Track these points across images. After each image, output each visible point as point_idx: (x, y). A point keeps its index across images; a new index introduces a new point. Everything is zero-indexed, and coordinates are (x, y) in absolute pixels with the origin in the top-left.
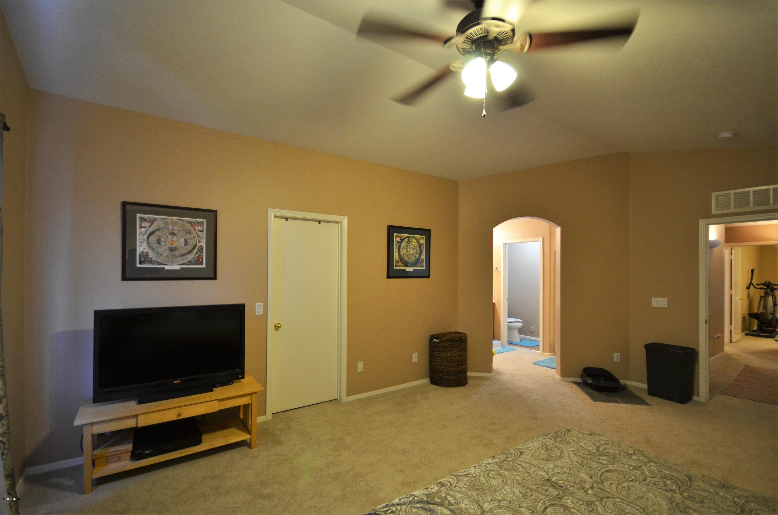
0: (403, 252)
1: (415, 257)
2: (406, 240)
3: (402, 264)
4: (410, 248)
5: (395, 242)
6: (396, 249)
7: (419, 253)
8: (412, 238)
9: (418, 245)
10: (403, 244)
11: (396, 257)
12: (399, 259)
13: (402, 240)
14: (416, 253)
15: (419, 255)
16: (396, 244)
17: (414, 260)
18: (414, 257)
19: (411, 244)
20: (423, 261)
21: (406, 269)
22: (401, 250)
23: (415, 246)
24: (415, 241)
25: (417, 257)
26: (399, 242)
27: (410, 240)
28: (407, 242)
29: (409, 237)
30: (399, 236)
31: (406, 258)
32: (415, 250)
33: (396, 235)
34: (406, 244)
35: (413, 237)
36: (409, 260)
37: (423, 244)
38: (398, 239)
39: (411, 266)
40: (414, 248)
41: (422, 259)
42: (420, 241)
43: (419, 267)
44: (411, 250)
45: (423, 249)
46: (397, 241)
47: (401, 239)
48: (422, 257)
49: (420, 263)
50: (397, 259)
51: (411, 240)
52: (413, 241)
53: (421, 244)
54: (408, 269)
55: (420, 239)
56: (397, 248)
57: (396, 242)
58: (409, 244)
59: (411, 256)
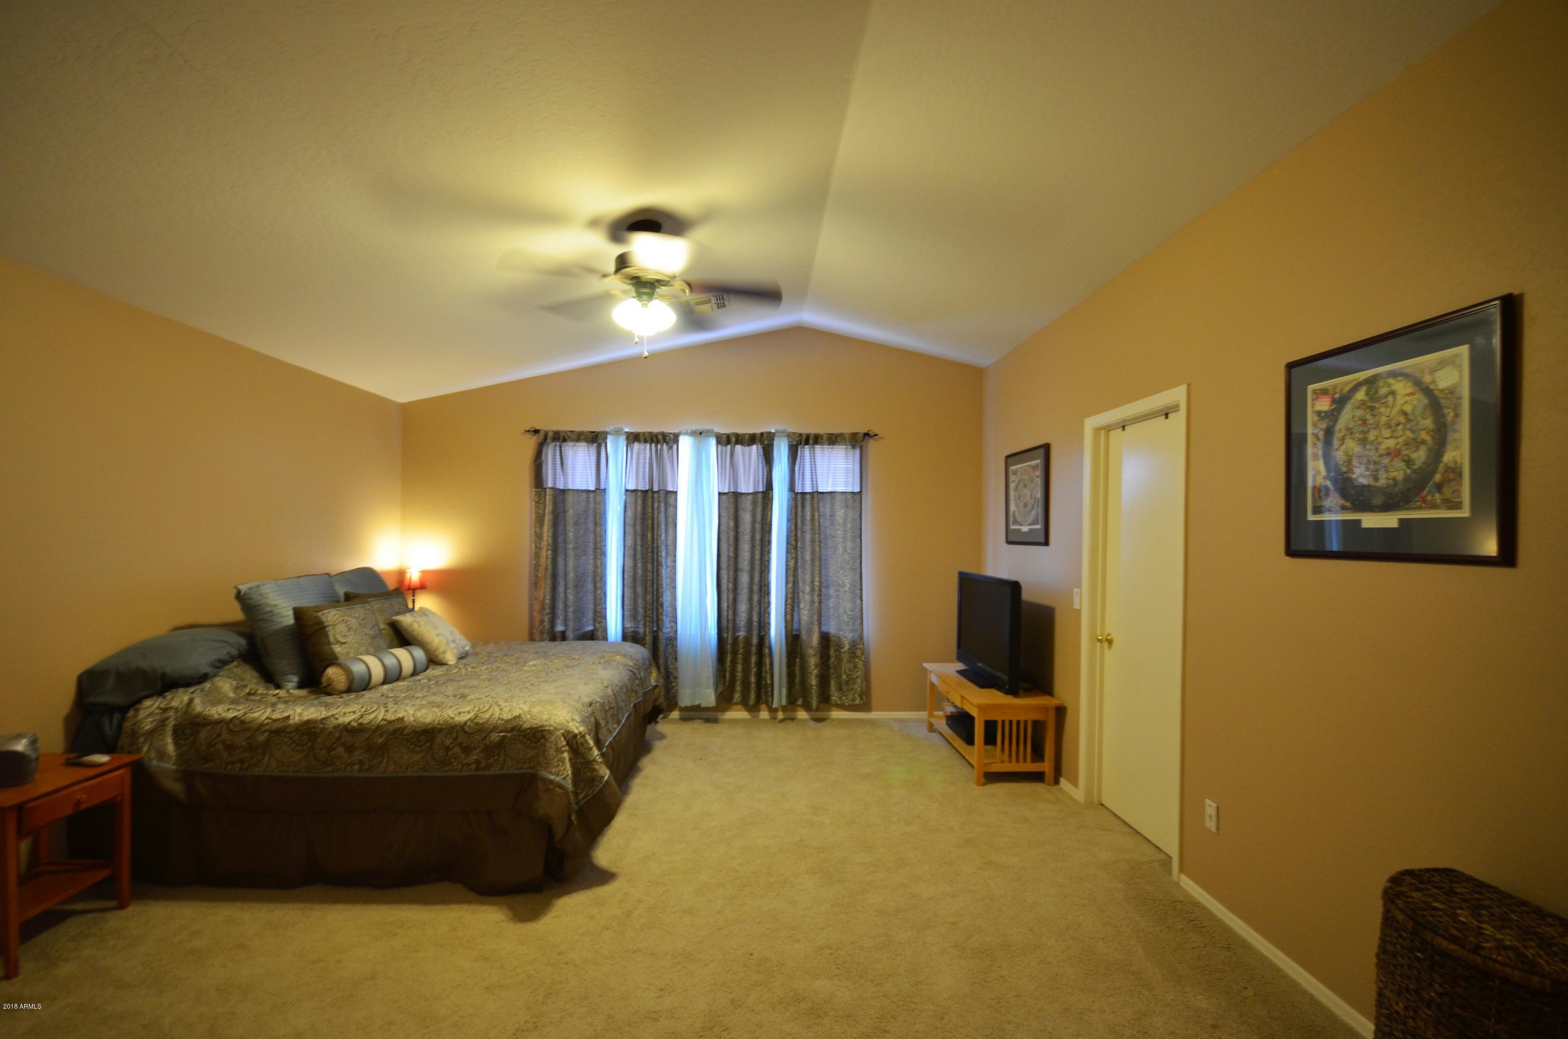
0: (1346, 453)
1: (1409, 462)
2: (1361, 395)
3: (1342, 502)
4: (1377, 427)
5: (1311, 418)
6: (1315, 445)
7: (1427, 438)
8: (1391, 381)
9: (1426, 401)
10: (1346, 417)
11: (1314, 476)
12: (1328, 483)
13: (1340, 402)
14: (1416, 443)
15: (1430, 450)
16: (1314, 425)
17: (1400, 476)
18: (1403, 465)
19: (1382, 410)
20: (1460, 475)
21: (1359, 521)
22: (1336, 442)
23: (1405, 414)
24: (1402, 387)
25: (1418, 464)
26: (1326, 412)
27: (1376, 392)
28: (1363, 403)
29: (1371, 382)
30: (1324, 392)
31: (1361, 476)
32: (1404, 429)
33: (1314, 392)
34: (1359, 413)
35: (1394, 374)
36: (1376, 479)
37: (1451, 391)
38: (1324, 405)
39: (1387, 507)
40: (1402, 419)
41: (1448, 469)
42: (1433, 382)
43: (1434, 507)
44: (1387, 433)
45: (1457, 415)
46: (1319, 413)
47: (1334, 401)
48: (1448, 457)
49: (1439, 487)
50: (1320, 481)
51: (1383, 391)
52: (1393, 393)
53: (1442, 391)
54: (1370, 521)
55: (1433, 371)
56: (1318, 439)
57: (1316, 418)
58: (1372, 408)
59: (1386, 461)
